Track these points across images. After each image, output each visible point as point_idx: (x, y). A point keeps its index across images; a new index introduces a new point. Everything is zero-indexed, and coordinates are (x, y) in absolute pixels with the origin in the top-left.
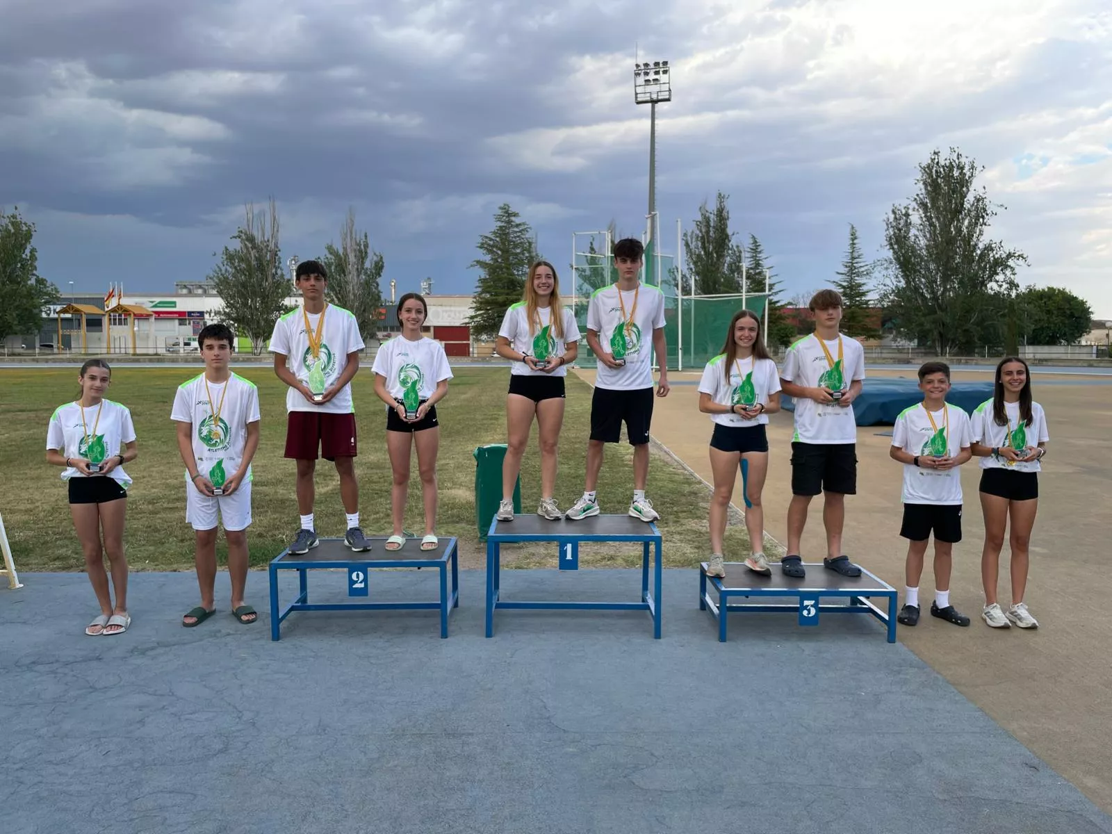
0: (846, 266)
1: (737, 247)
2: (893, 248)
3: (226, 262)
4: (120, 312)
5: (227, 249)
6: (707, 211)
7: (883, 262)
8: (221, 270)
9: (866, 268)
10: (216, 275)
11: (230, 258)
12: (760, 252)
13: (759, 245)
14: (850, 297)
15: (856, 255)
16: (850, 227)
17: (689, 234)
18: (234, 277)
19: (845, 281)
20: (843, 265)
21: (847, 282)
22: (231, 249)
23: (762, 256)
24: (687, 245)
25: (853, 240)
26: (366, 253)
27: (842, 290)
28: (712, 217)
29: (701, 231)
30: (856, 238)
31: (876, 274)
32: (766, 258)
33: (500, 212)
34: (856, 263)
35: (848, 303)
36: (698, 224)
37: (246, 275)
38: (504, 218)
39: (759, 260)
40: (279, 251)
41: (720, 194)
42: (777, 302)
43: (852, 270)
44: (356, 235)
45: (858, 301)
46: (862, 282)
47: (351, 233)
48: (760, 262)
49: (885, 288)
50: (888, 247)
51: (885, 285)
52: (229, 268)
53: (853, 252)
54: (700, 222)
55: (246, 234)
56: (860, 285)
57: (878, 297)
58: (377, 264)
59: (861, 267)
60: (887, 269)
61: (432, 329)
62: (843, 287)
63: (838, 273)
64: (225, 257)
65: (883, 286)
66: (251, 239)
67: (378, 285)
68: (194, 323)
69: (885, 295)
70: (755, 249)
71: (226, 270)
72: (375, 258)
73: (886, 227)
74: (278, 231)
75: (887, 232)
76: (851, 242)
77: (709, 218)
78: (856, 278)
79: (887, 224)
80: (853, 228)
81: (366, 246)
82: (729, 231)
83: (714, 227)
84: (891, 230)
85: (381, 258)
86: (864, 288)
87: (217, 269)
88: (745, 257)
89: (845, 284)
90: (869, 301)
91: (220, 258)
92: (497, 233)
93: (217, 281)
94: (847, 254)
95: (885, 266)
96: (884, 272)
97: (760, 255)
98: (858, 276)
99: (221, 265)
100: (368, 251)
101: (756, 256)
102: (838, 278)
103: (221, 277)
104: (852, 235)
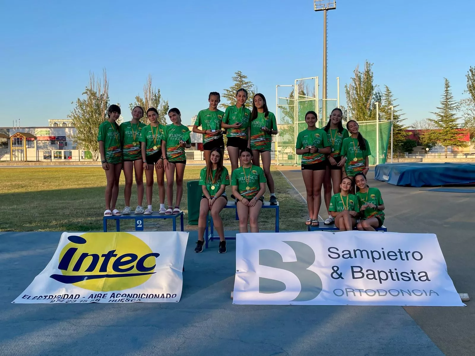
0: (443, 104)
1: (379, 93)
2: (472, 93)
3: (78, 108)
4: (18, 137)
5: (79, 100)
6: (359, 72)
7: (467, 101)
8: (75, 112)
9: (456, 104)
10: (73, 115)
11: (81, 104)
12: (391, 96)
13: (390, 92)
14: (446, 122)
15: (448, 97)
16: (445, 80)
17: (348, 86)
18: (83, 116)
19: (442, 113)
20: (441, 103)
21: (444, 113)
22: (82, 100)
23: (393, 98)
24: (348, 93)
25: (447, 88)
26: (159, 101)
27: (440, 118)
28: (362, 75)
29: (355, 83)
30: (449, 87)
31: (462, 108)
32: (394, 100)
33: (235, 75)
34: (449, 102)
35: (445, 126)
36: (354, 80)
37: (89, 115)
38: (238, 79)
39: (390, 101)
40: (109, 101)
41: (367, 63)
42: (402, 126)
43: (447, 105)
44: (152, 91)
45: (450, 124)
46: (453, 113)
47: (150, 90)
48: (391, 102)
49: (468, 117)
50: (469, 92)
51: (468, 115)
52: (80, 111)
53: (447, 95)
54: (355, 79)
55: (90, 91)
56: (452, 115)
57: (464, 122)
58: (165, 107)
59: (452, 104)
60: (469, 105)
61: (196, 145)
62: (442, 116)
63: (438, 108)
64: (78, 104)
65: (466, 115)
66: (94, 94)
67: (165, 119)
68: (59, 143)
69: (468, 121)
70: (388, 94)
71: (78, 111)
72: (164, 104)
73: (467, 80)
74: (108, 89)
75: (468, 83)
76: (446, 89)
77: (360, 76)
78: (449, 111)
79: (468, 78)
80: (447, 80)
81: (159, 97)
82: (374, 84)
83: (363, 82)
84: (470, 82)
85: (167, 104)
86: (455, 117)
87: (74, 111)
88: (383, 100)
89: (442, 114)
90: (458, 124)
91: (75, 105)
92: (234, 87)
93: (73, 118)
94: (444, 96)
95: (468, 103)
96: (467, 107)
97: (390, 98)
98: (450, 110)
99: (76, 109)
100: (160, 100)
101: (389, 99)
102: (438, 111)
103: (76, 115)
104: (446, 85)
